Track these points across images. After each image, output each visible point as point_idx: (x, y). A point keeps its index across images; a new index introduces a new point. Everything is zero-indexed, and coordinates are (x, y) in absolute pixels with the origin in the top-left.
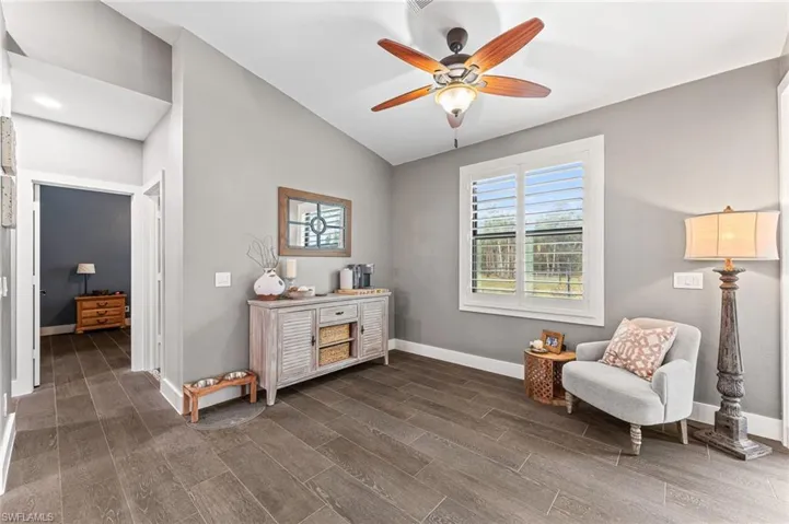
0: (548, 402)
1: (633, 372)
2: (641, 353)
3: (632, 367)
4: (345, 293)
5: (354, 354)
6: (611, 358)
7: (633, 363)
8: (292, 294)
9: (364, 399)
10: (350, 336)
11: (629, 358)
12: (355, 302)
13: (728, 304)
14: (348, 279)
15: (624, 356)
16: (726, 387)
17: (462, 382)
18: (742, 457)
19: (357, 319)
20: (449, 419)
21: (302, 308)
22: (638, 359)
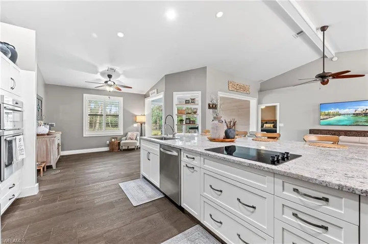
6: (129, 139)
13: (142, 128)
15: (132, 138)
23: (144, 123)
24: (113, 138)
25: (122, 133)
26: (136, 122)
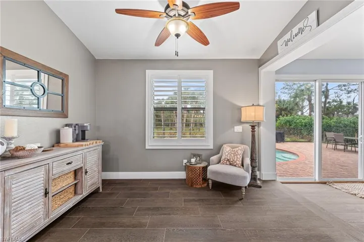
0: (200, 187)
1: (235, 166)
2: (237, 158)
3: (235, 164)
4: (67, 146)
5: (79, 191)
6: (225, 162)
7: (235, 162)
8: (20, 153)
9: (102, 225)
10: (75, 178)
11: (234, 160)
12: (81, 152)
13: (253, 136)
14: (68, 135)
15: (232, 160)
16: (254, 165)
17: (156, 189)
18: (260, 187)
19: (82, 165)
20: (169, 214)
21: (32, 166)
22: (237, 160)
23: (259, 124)
24: (194, 155)
25: (210, 145)
26: (240, 122)
